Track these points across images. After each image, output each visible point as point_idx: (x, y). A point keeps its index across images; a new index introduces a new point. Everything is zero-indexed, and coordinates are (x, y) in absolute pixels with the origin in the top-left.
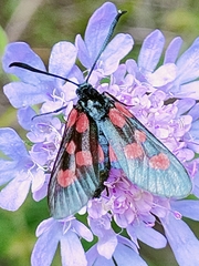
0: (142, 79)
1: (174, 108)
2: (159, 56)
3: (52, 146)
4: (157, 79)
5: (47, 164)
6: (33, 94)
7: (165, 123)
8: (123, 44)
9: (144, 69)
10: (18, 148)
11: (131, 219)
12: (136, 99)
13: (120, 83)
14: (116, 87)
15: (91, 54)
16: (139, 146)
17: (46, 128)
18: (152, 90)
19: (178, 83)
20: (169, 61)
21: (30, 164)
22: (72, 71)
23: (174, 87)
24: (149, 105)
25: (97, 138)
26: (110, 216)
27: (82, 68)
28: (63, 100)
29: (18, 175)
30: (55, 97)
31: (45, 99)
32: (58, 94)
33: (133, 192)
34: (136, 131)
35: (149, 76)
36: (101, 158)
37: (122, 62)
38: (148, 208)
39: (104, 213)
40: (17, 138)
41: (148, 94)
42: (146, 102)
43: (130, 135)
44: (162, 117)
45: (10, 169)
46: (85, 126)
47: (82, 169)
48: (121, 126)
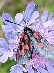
0: (42, 25)
1: (51, 33)
2: (46, 18)
3: (15, 44)
4: (46, 25)
5: (14, 49)
6: (10, 28)
7: (49, 38)
8: (36, 14)
9: (42, 22)
10: (6, 44)
11: (38, 66)
12: (40, 31)
13: (35, 26)
14: (34, 27)
15: (27, 17)
16: (42, 43)
17: (14, 39)
18: (45, 28)
19: (52, 26)
20: (49, 20)
21: (9, 49)
22: (22, 22)
23: (51, 27)
24: (44, 32)
25: (30, 41)
26: (32, 65)
27: (25, 21)
28: (19, 30)
29: (5, 52)
30: (16, 29)
31: (14, 30)
32: (17, 28)
33: (39, 58)
34: (42, 39)
35: (44, 24)
36: (31, 47)
37: (36, 19)
38: (43, 63)
39: (30, 64)
40: (5, 41)
41: (43, 29)
42: (43, 31)
43: (40, 40)
44: (48, 36)
45: (3, 51)
46: (26, 38)
47: (26, 50)
48: (37, 38)
